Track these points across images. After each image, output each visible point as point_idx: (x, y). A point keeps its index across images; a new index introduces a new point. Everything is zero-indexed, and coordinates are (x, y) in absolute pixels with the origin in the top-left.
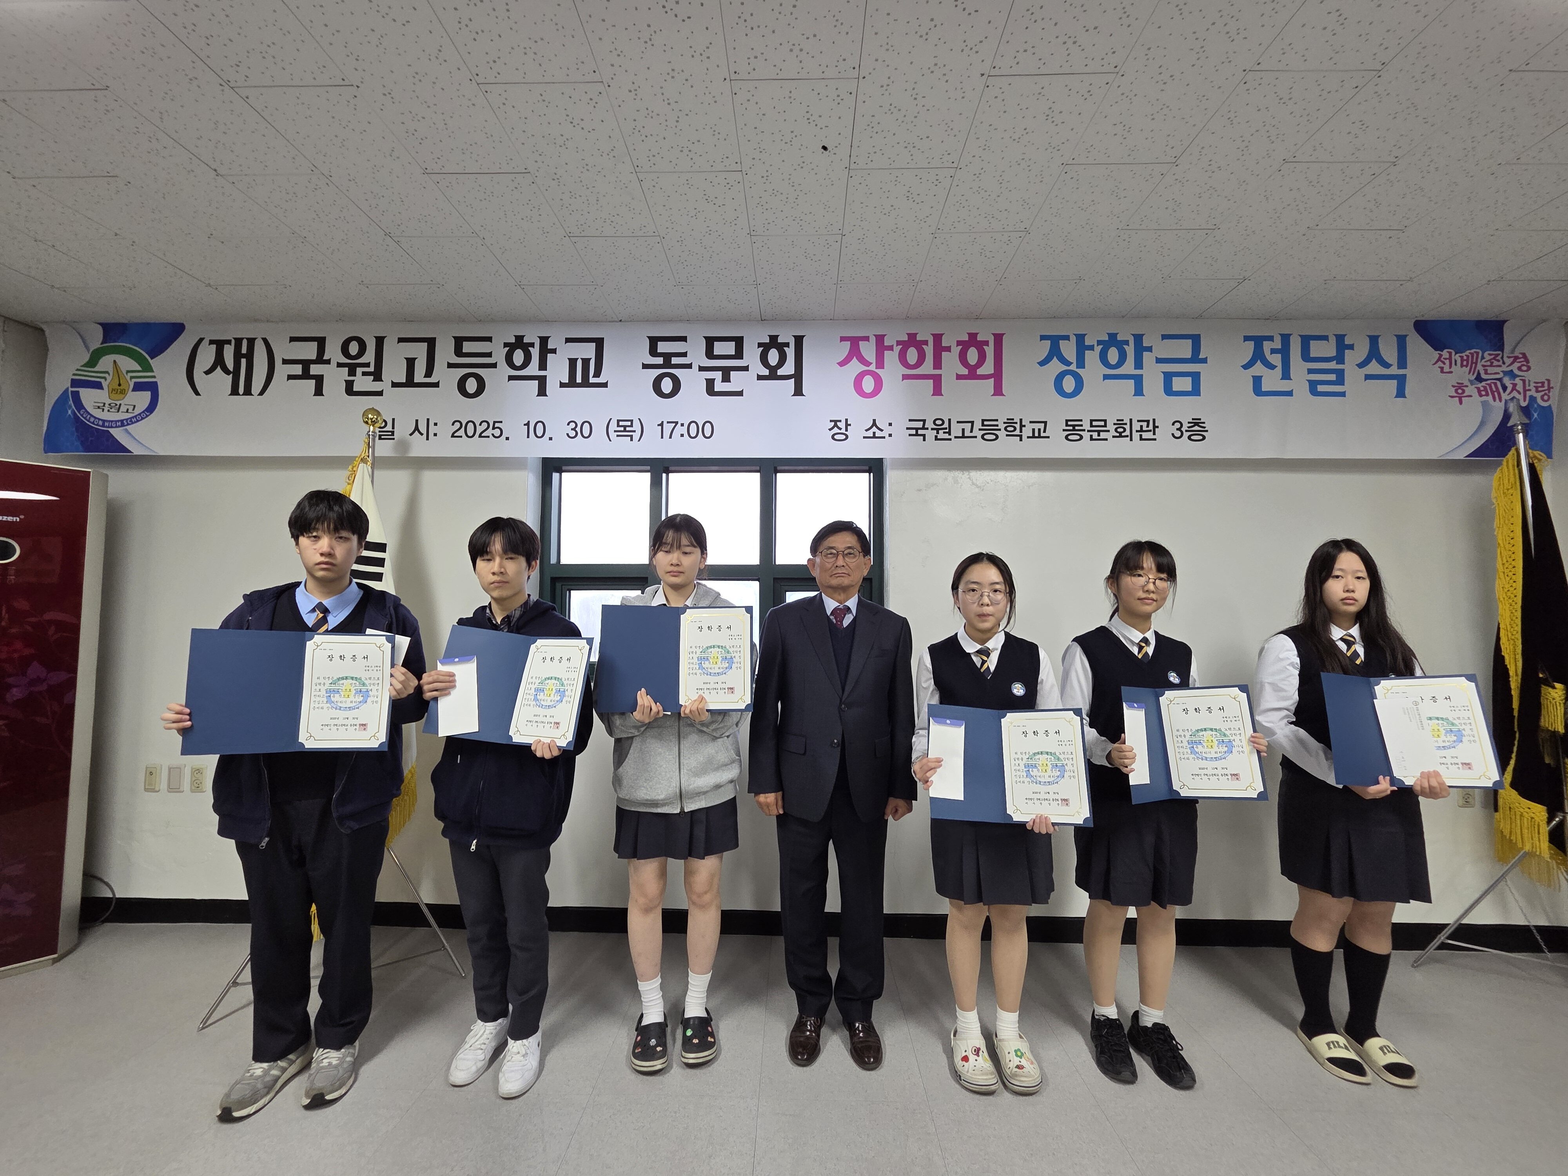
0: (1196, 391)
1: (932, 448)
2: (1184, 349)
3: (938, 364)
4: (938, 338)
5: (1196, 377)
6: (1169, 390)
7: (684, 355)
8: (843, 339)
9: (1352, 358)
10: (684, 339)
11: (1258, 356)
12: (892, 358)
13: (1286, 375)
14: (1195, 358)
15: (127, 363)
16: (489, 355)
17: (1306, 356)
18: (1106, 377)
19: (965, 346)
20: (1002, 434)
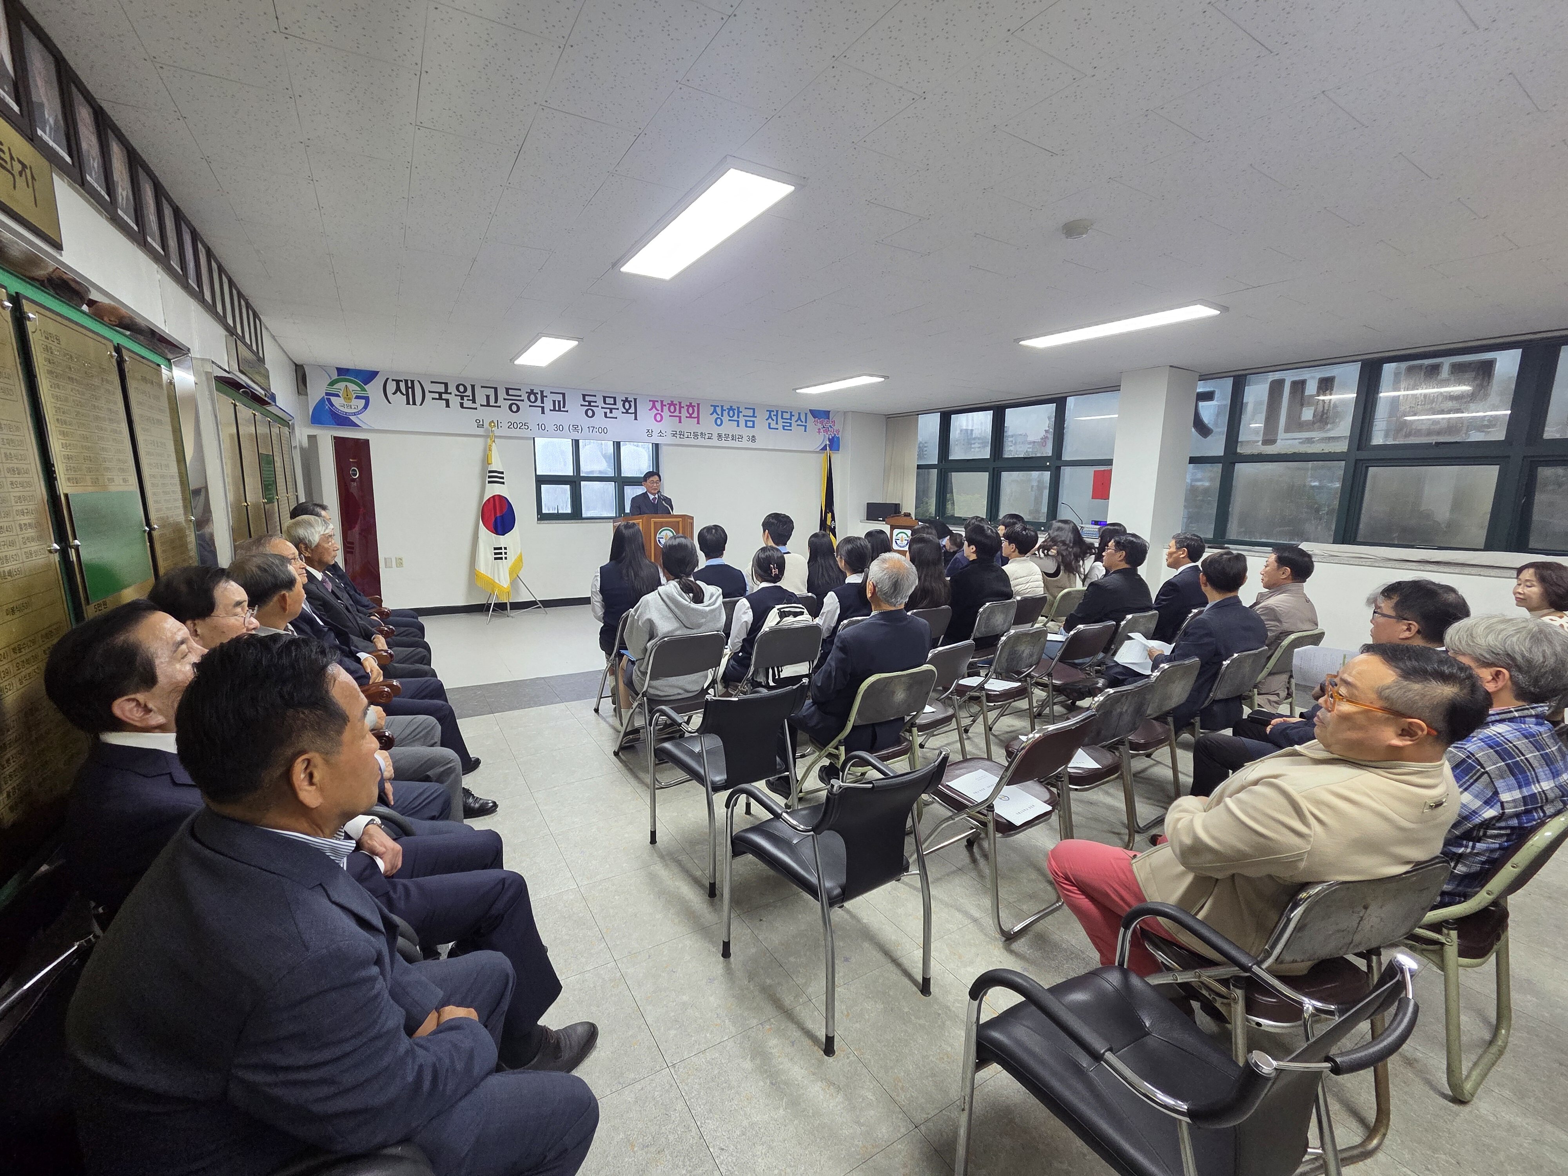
0: (753, 427)
1: (677, 441)
2: (750, 413)
3: (680, 413)
4: (680, 403)
5: (753, 422)
6: (746, 426)
7: (596, 402)
8: (650, 401)
9: (794, 419)
10: (595, 396)
11: (770, 417)
12: (666, 409)
13: (777, 424)
14: (754, 416)
15: (352, 387)
16: (520, 396)
17: (782, 418)
18: (729, 420)
19: (688, 406)
20: (699, 437)
